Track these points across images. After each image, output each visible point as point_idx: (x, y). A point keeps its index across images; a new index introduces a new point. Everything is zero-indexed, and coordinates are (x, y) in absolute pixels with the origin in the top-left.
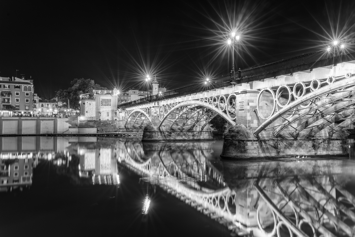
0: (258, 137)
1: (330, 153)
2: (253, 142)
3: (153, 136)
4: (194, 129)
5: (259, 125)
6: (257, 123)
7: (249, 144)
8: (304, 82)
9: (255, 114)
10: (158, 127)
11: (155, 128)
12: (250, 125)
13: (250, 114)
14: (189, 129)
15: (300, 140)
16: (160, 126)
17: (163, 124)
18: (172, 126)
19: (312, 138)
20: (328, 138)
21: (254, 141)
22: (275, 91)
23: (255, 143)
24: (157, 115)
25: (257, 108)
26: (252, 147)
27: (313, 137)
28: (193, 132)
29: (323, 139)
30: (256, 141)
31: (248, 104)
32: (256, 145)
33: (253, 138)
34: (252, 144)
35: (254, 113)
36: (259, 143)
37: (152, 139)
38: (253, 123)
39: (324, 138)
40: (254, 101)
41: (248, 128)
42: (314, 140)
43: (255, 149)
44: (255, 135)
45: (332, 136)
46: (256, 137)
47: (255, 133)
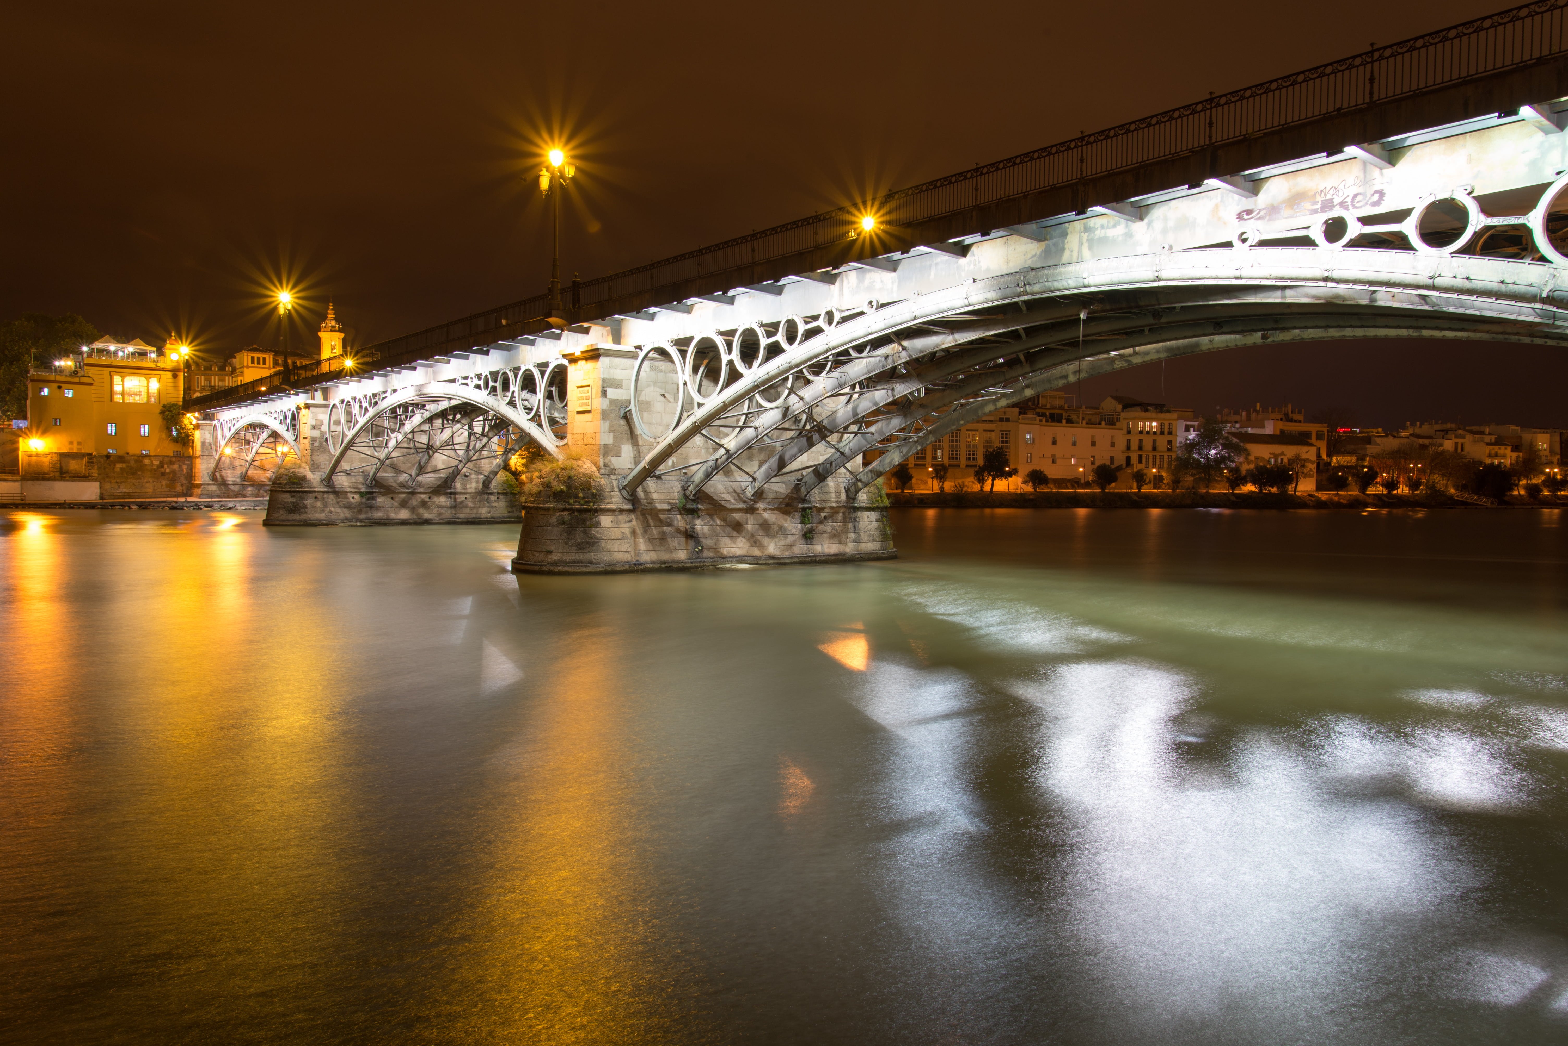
0: (633, 499)
1: (849, 549)
2: (620, 517)
3: (305, 506)
4: (458, 485)
5: (636, 463)
6: (632, 455)
7: (605, 520)
8: (762, 325)
9: (626, 427)
10: (324, 476)
11: (314, 478)
12: (610, 461)
13: (611, 426)
14: (439, 486)
15: (765, 510)
16: (333, 471)
17: (345, 465)
18: (375, 474)
19: (800, 506)
20: (844, 506)
21: (622, 511)
22: (683, 353)
23: (623, 518)
24: (323, 433)
25: (632, 407)
26: (616, 533)
27: (804, 501)
28: (455, 494)
29: (832, 508)
30: (629, 511)
31: (604, 393)
32: (630, 524)
33: (617, 502)
34: (617, 523)
35: (623, 422)
36: (637, 519)
37: (304, 517)
38: (618, 454)
39: (834, 505)
40: (624, 384)
41: (602, 471)
42: (804, 509)
43: (623, 537)
44: (624, 492)
45: (854, 499)
46: (628, 500)
47: (624, 488)
